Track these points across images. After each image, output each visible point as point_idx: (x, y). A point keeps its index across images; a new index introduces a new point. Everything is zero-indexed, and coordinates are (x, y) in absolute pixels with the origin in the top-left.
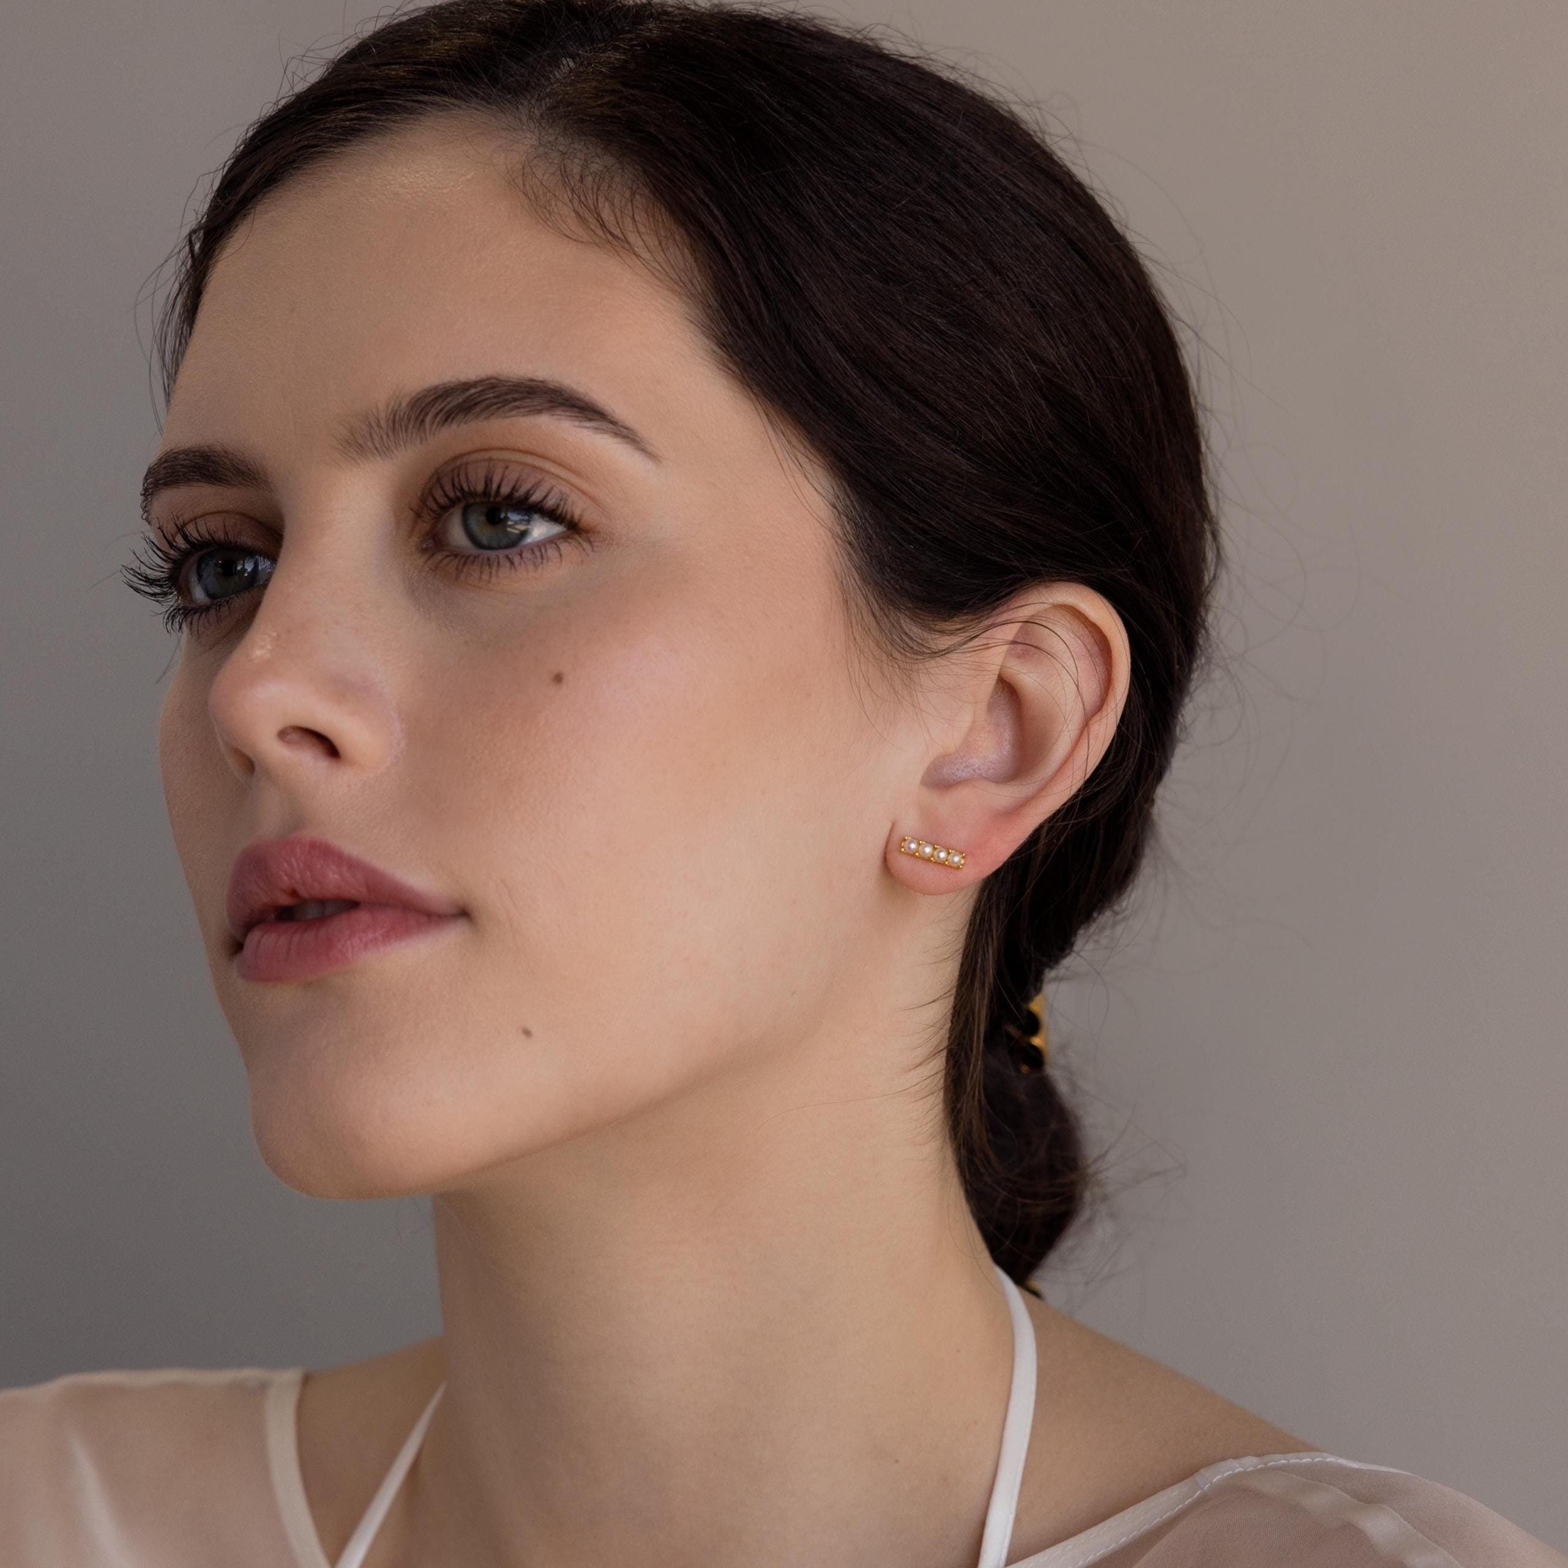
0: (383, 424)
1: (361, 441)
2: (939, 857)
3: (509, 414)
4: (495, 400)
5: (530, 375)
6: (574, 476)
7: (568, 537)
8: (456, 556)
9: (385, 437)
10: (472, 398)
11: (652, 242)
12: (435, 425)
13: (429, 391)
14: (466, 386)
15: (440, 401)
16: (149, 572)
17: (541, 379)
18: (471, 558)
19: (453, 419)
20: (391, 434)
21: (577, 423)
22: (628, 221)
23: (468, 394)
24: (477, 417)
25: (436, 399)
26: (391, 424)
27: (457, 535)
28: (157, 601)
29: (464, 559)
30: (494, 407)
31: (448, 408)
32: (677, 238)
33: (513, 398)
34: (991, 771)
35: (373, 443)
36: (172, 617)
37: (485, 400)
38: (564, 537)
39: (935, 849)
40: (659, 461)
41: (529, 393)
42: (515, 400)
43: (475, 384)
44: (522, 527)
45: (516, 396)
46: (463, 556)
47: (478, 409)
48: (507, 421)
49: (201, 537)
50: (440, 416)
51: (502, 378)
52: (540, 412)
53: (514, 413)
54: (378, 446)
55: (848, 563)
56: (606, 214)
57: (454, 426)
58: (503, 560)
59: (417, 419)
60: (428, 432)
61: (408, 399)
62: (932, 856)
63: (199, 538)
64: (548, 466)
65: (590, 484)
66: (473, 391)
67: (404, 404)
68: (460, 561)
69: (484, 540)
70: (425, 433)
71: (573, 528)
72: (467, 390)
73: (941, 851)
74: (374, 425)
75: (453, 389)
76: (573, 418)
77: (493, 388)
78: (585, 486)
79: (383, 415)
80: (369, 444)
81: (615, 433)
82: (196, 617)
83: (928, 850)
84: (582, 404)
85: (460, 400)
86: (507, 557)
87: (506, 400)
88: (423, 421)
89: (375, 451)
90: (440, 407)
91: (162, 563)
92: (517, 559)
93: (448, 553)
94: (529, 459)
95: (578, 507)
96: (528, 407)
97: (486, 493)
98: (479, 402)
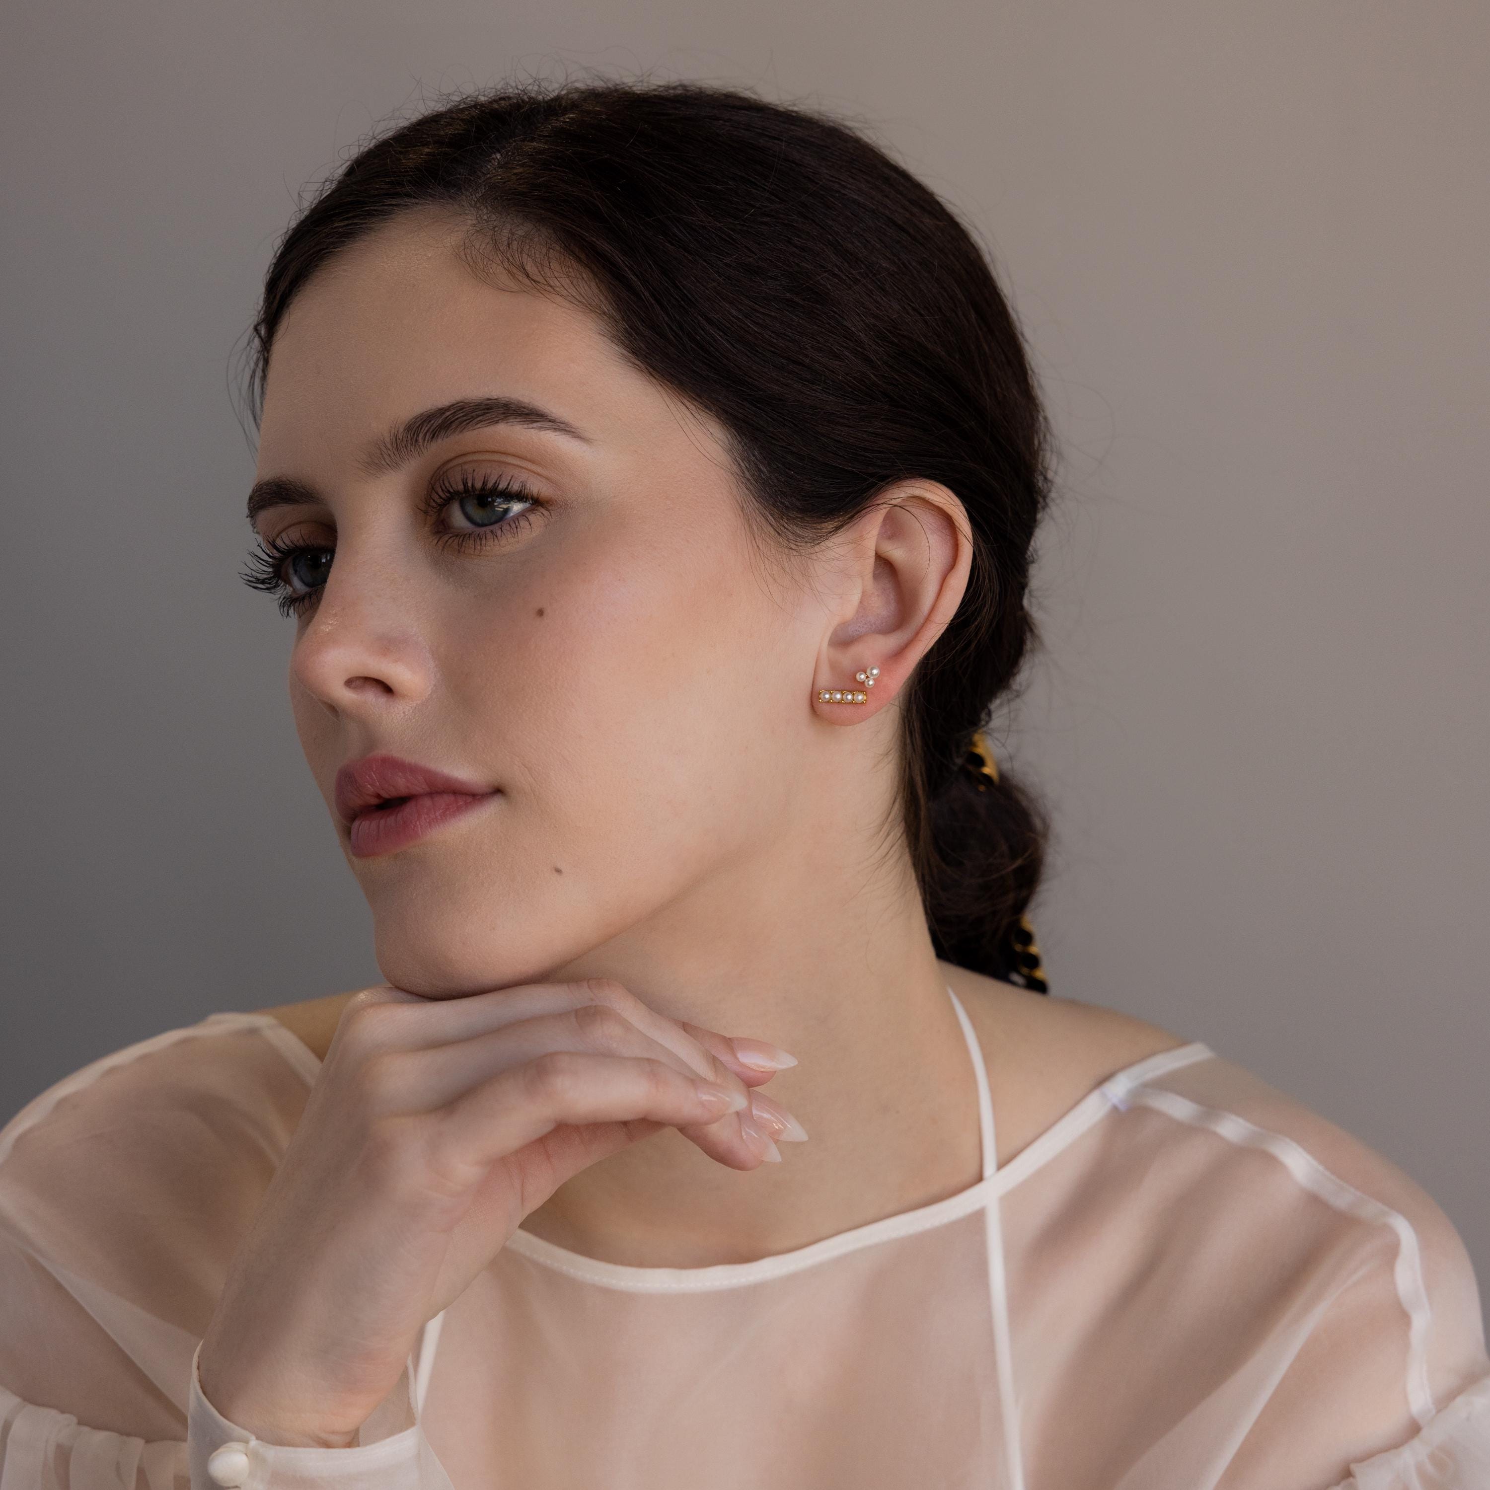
0: (389, 446)
1: (377, 461)
2: (847, 699)
3: (476, 427)
4: (465, 418)
5: (487, 396)
6: (530, 464)
7: (534, 510)
8: (457, 536)
9: (392, 455)
10: (448, 418)
11: (566, 281)
12: (426, 442)
13: (416, 418)
14: (442, 411)
15: (425, 424)
16: (258, 575)
17: (495, 397)
18: (467, 536)
19: (438, 436)
20: (396, 452)
21: (526, 426)
22: (547, 270)
23: (444, 416)
24: (454, 432)
25: (422, 424)
26: (395, 445)
27: (458, 519)
28: (270, 593)
29: (463, 536)
30: (465, 423)
31: (432, 428)
32: (584, 275)
33: (476, 415)
34: (884, 624)
35: (385, 461)
36: (282, 605)
37: (457, 419)
38: (531, 510)
39: (843, 694)
40: (591, 442)
41: (488, 409)
42: (478, 416)
43: (448, 408)
44: (505, 506)
45: (480, 413)
46: (462, 536)
47: (454, 426)
48: (476, 432)
49: (287, 547)
50: (428, 434)
51: (467, 401)
52: (497, 422)
53: (479, 426)
54: (389, 463)
55: (747, 492)
56: (530, 267)
57: (440, 441)
58: (489, 535)
59: (412, 439)
60: (422, 447)
61: (403, 426)
62: (842, 700)
63: (286, 548)
64: (510, 460)
65: (543, 468)
66: (448, 414)
67: (401, 430)
68: (460, 539)
69: (479, 520)
70: (420, 448)
71: (537, 503)
72: (444, 413)
73: (848, 695)
74: (383, 449)
75: (433, 414)
76: (522, 423)
77: (461, 409)
78: (539, 470)
79: (387, 440)
80: (383, 462)
81: (555, 429)
82: (297, 604)
83: (839, 696)
84: (526, 411)
85: (440, 421)
86: (492, 532)
87: (472, 417)
88: (417, 441)
89: (388, 467)
90: (427, 429)
91: (266, 569)
92: (499, 532)
93: (451, 535)
94: (496, 457)
95: (536, 487)
96: (488, 419)
97: (466, 490)
98: (454, 421)
